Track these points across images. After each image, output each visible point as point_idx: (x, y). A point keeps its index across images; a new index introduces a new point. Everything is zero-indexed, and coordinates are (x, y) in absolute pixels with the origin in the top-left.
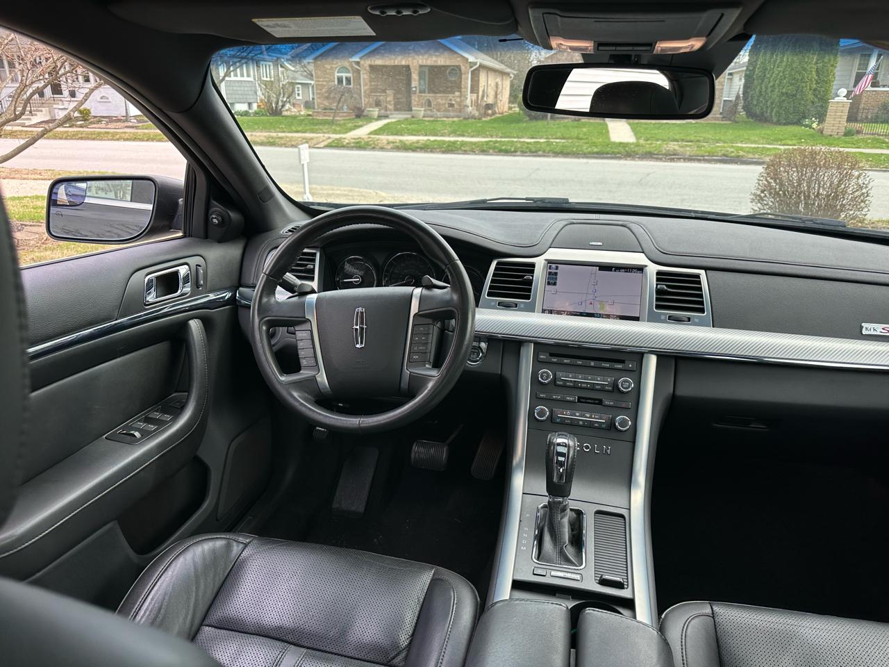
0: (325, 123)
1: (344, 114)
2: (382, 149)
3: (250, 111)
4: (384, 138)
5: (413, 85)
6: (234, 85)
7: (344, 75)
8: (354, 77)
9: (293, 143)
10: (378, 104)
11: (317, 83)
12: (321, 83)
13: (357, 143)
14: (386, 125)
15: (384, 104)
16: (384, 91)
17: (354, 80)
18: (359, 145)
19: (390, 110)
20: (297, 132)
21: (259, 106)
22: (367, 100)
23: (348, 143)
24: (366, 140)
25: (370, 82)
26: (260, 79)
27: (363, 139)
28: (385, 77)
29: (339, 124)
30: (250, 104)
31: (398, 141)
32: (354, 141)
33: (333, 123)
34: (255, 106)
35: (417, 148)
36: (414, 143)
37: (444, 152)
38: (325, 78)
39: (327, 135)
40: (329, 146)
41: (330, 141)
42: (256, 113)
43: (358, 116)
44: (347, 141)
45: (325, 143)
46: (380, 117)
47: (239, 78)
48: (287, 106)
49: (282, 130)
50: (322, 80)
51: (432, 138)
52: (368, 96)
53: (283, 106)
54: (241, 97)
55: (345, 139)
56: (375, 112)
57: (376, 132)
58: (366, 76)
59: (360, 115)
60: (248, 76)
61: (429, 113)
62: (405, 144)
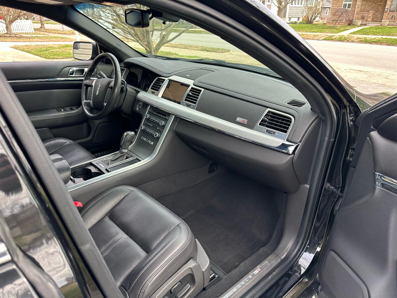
0: (330, 28)
1: (343, 23)
2: (353, 41)
3: (298, 22)
4: (356, 36)
5: (386, 8)
6: (293, 9)
7: (348, 3)
8: (353, 4)
9: (308, 37)
10: (363, 18)
11: (333, 7)
12: (334, 7)
13: (340, 38)
14: (361, 29)
15: (366, 18)
16: (368, 11)
17: (352, 5)
18: (341, 40)
19: (369, 21)
20: (313, 32)
21: (303, 19)
22: (357, 16)
23: (335, 38)
24: (345, 37)
25: (361, 6)
26: (307, 6)
27: (344, 36)
28: (372, 3)
29: (337, 29)
30: (299, 18)
31: (363, 38)
32: (339, 37)
33: (334, 28)
34: (301, 20)
35: (373, 42)
36: (372, 39)
37: (388, 45)
38: (337, 5)
39: (326, 34)
40: (325, 39)
41: (326, 37)
42: (301, 23)
43: (349, 25)
44: (335, 37)
45: (323, 38)
46: (361, 25)
47: (297, 5)
48: (317, 19)
49: (306, 31)
50: (335, 5)
51: (384, 37)
52: (358, 14)
53: (314, 19)
54: (295, 15)
55: (335, 36)
56: (360, 22)
57: (354, 33)
58: (359, 3)
59: (350, 23)
60: (301, 4)
61: (392, 23)
62: (366, 39)
